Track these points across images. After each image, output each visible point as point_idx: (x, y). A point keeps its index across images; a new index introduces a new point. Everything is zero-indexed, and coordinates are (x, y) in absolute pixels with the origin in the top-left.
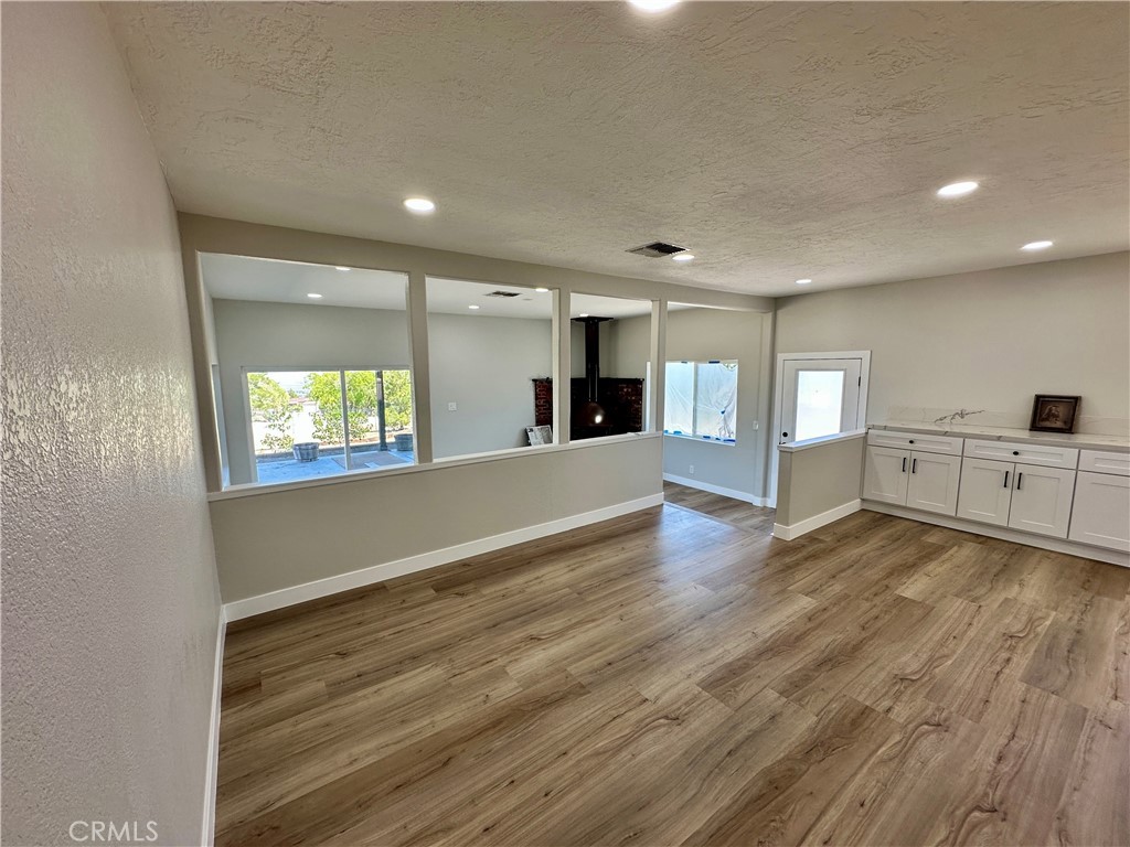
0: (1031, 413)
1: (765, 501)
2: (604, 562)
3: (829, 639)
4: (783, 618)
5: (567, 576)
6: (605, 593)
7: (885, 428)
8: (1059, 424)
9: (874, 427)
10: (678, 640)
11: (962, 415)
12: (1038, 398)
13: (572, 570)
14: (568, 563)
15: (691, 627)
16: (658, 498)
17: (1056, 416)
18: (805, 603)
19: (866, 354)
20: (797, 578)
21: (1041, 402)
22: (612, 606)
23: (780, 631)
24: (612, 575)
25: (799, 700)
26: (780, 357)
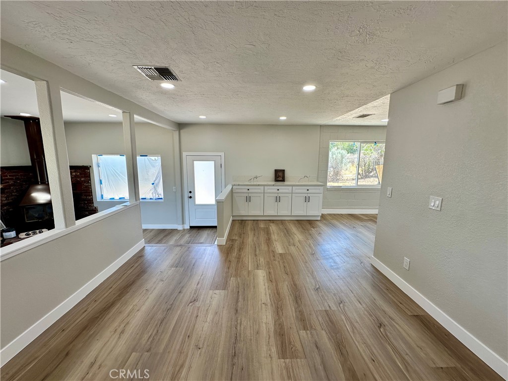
0: (274, 176)
1: (184, 227)
2: (144, 308)
3: (286, 287)
4: (264, 287)
5: (122, 342)
6: (168, 335)
7: (239, 185)
8: (281, 179)
9: (235, 185)
10: (242, 336)
11: (256, 178)
12: (276, 170)
13: (122, 332)
14: (112, 329)
15: (239, 322)
16: (141, 244)
17: (280, 176)
18: (261, 274)
19: (222, 154)
20: (247, 263)
21: (277, 171)
22: (183, 342)
23: (270, 295)
24: (159, 316)
25: (311, 327)
26: (184, 154)
